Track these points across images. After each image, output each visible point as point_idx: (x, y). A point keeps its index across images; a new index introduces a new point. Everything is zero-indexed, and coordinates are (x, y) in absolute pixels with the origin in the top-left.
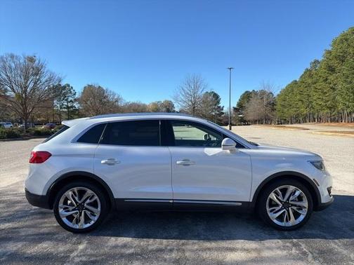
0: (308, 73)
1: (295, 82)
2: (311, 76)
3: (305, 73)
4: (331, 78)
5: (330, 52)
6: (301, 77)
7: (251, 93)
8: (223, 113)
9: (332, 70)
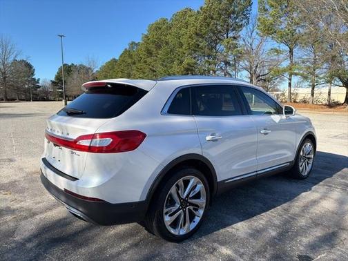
0: (127, 53)
1: (114, 60)
2: (130, 56)
3: (125, 52)
4: (149, 60)
5: (147, 36)
6: (121, 56)
7: (70, 67)
8: (39, 87)
9: (149, 53)
